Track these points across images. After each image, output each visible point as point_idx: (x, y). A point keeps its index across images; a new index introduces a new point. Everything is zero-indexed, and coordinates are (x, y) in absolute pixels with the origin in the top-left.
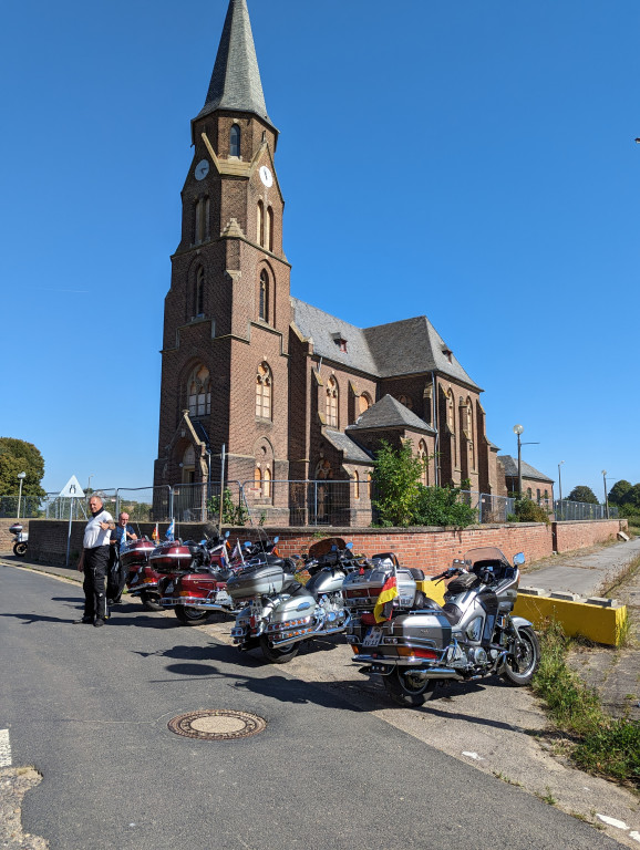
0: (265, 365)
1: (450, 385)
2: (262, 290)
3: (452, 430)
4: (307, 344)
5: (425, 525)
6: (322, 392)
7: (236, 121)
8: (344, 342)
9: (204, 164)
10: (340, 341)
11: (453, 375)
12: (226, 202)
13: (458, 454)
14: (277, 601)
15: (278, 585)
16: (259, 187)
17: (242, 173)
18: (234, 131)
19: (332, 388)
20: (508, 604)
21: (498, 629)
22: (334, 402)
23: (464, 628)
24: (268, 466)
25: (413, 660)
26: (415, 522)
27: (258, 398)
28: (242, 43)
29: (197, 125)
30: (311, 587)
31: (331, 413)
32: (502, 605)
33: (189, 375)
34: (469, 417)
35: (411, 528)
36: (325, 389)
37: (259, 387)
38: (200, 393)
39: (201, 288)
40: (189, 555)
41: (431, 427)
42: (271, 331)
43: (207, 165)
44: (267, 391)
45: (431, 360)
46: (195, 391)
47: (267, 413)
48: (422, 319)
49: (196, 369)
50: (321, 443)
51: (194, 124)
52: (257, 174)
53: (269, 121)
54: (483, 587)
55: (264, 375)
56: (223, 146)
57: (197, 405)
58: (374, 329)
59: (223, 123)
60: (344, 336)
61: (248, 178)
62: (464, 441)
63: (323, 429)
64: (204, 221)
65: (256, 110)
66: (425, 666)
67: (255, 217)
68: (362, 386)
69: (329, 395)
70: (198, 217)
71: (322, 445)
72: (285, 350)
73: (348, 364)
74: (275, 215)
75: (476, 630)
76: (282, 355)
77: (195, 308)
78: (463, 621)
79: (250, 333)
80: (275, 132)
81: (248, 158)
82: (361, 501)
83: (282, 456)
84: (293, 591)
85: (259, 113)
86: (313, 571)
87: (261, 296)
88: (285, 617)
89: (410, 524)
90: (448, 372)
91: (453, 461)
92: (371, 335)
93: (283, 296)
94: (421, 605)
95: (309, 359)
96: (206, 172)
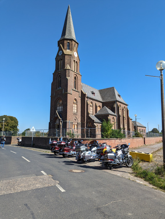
0: (75, 99)
1: (120, 104)
2: (75, 81)
3: (120, 115)
4: (85, 94)
5: (113, 138)
6: (89, 106)
7: (68, 41)
8: (94, 93)
9: (61, 51)
10: (93, 93)
11: (121, 101)
12: (66, 61)
13: (122, 121)
14: (84, 152)
15: (85, 149)
16: (74, 57)
17: (70, 54)
18: (68, 44)
19: (91, 105)
20: (127, 152)
21: (125, 157)
22: (92, 108)
23: (119, 156)
24: (76, 124)
25: (109, 161)
26: (111, 137)
27: (74, 107)
28: (70, 22)
29: (59, 42)
30: (90, 150)
31: (91, 111)
32: (126, 152)
33: (57, 102)
34: (125, 112)
35: (110, 139)
36: (90, 105)
37: (74, 105)
38: (60, 106)
39: (60, 81)
40: (65, 144)
41: (116, 114)
42: (77, 91)
43: (62, 52)
44: (76, 106)
45: (115, 98)
46: (59, 106)
47: (76, 111)
48: (113, 88)
49: (59, 101)
50: (89, 118)
51: (58, 42)
52: (74, 54)
53: (76, 41)
54: (122, 149)
55: (75, 102)
56: (65, 47)
57: (59, 109)
58: (101, 90)
59: (65, 42)
60: (94, 92)
61: (71, 55)
62: (123, 117)
63: (89, 115)
64: (61, 65)
65: (73, 39)
66: (111, 162)
67: (73, 64)
68: (99, 104)
69: (91, 106)
70: (59, 64)
71: (89, 119)
72: (80, 96)
73: (95, 99)
74: (78, 63)
75: (121, 157)
76: (79, 97)
77: (59, 86)
78: (118, 155)
79: (72, 92)
80: (78, 44)
81: (71, 50)
82: (98, 132)
83: (79, 121)
84: (87, 150)
85: (74, 39)
86: (90, 147)
87: (74, 83)
88: (86, 155)
89: (110, 138)
90: (120, 101)
91: (121, 123)
92: (101, 92)
93: (80, 83)
94: (111, 152)
95: (86, 98)
96: (61, 53)
